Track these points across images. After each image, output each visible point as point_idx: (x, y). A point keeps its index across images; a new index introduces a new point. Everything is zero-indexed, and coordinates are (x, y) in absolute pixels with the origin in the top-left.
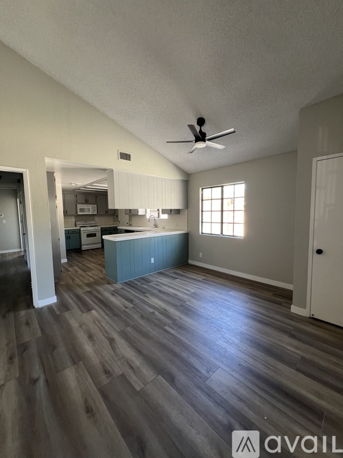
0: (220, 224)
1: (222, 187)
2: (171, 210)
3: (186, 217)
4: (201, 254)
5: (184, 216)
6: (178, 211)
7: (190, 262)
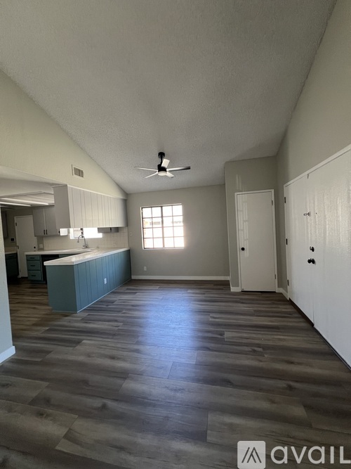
0: (162, 239)
1: (162, 207)
2: (111, 228)
3: (126, 234)
4: (145, 268)
5: (125, 233)
6: (117, 229)
7: (133, 277)
